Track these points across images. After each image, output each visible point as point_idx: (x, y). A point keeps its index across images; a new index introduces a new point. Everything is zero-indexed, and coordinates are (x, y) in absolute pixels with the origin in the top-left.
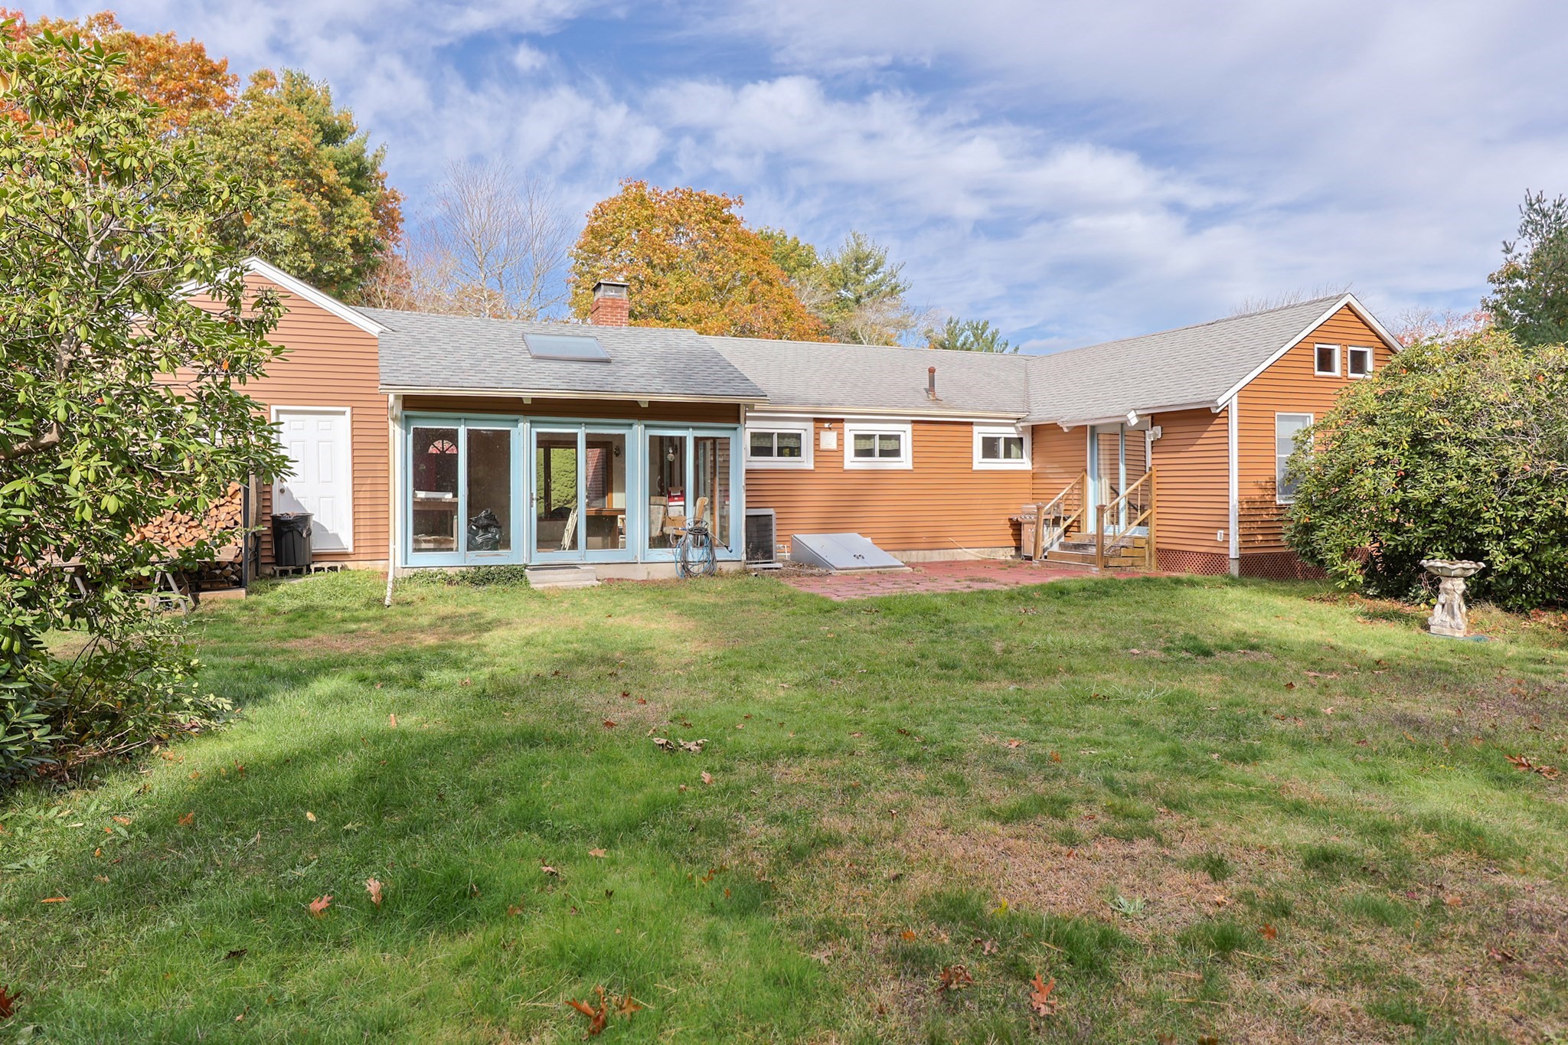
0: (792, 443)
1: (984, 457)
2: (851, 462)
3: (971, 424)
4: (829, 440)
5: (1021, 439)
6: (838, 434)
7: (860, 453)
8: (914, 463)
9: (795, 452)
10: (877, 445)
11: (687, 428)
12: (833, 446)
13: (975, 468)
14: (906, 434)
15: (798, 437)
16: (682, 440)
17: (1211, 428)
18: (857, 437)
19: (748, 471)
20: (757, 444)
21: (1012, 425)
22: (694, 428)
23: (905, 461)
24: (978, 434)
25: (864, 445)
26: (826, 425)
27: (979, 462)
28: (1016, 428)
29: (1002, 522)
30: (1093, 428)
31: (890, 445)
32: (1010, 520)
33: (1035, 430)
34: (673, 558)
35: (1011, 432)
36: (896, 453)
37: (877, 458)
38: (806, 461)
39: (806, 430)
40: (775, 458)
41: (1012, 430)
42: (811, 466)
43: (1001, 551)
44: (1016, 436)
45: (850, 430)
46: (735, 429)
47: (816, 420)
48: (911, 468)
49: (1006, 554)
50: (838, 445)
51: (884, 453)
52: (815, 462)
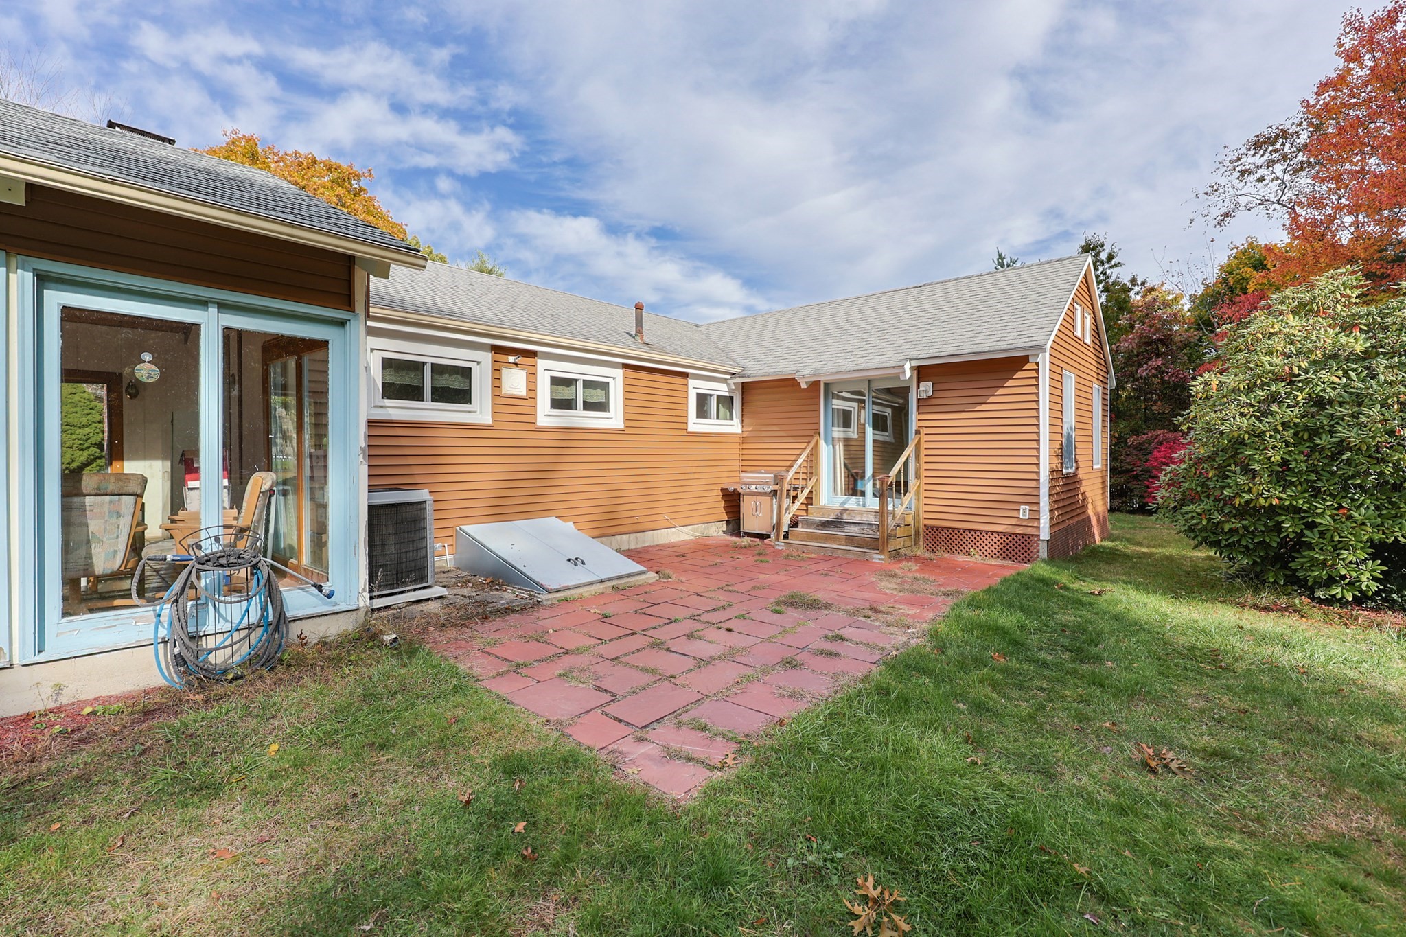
0: (455, 383)
1: (697, 417)
2: (545, 415)
3: (686, 375)
4: (515, 381)
5: (732, 398)
6: (529, 374)
7: (558, 404)
8: (626, 420)
9: (462, 396)
10: (581, 395)
11: (203, 303)
12: (522, 390)
13: (689, 430)
14: (616, 380)
15: (466, 373)
16: (189, 332)
17: (1009, 383)
18: (556, 381)
19: (372, 424)
20: (393, 379)
21: (725, 381)
22: (222, 306)
23: (614, 418)
24: (695, 387)
25: (565, 393)
26: (511, 359)
27: (695, 424)
28: (728, 385)
29: (715, 493)
30: (827, 385)
31: (596, 396)
32: (722, 490)
33: (746, 388)
34: (147, 633)
35: (722, 389)
36: (602, 406)
37: (581, 412)
38: (480, 411)
39: (481, 364)
40: (427, 404)
41: (724, 387)
42: (487, 419)
43: (714, 527)
44: (727, 394)
45: (545, 369)
46: (342, 324)
47: (496, 349)
48: (622, 426)
49: (717, 531)
50: (529, 390)
51: (588, 406)
52: (495, 413)
